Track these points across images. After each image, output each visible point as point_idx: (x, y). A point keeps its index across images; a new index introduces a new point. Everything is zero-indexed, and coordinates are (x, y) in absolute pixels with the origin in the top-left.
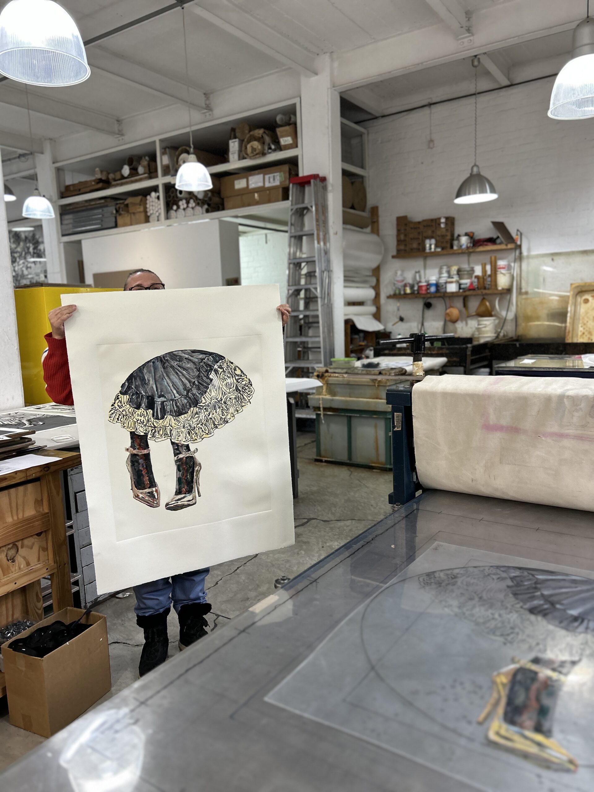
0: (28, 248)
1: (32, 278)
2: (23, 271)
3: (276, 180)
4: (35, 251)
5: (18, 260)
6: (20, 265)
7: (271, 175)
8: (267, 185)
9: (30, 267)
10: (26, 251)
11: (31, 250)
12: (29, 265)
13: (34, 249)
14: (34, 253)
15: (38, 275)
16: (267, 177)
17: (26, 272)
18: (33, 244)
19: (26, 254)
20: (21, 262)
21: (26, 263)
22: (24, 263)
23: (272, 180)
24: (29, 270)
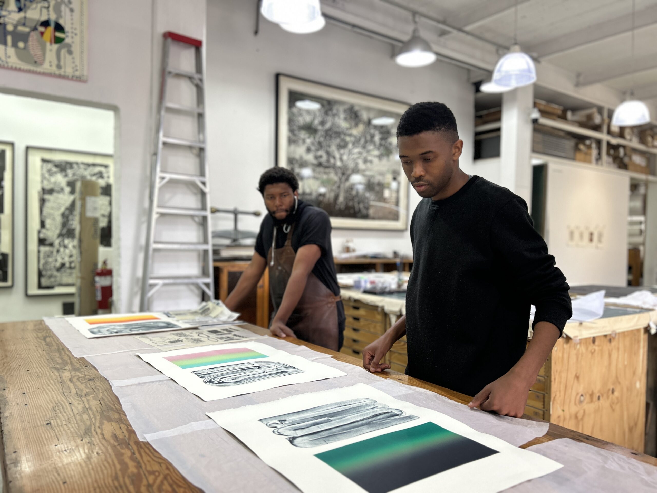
0: (372, 136)
1: (373, 177)
2: (357, 164)
4: (383, 142)
5: (350, 146)
6: (353, 154)
9: (371, 162)
10: (368, 138)
12: (369, 158)
13: (382, 139)
14: (381, 145)
15: (382, 174)
17: (362, 166)
19: (366, 142)
20: (356, 150)
21: (365, 154)
22: (360, 153)
24: (368, 164)
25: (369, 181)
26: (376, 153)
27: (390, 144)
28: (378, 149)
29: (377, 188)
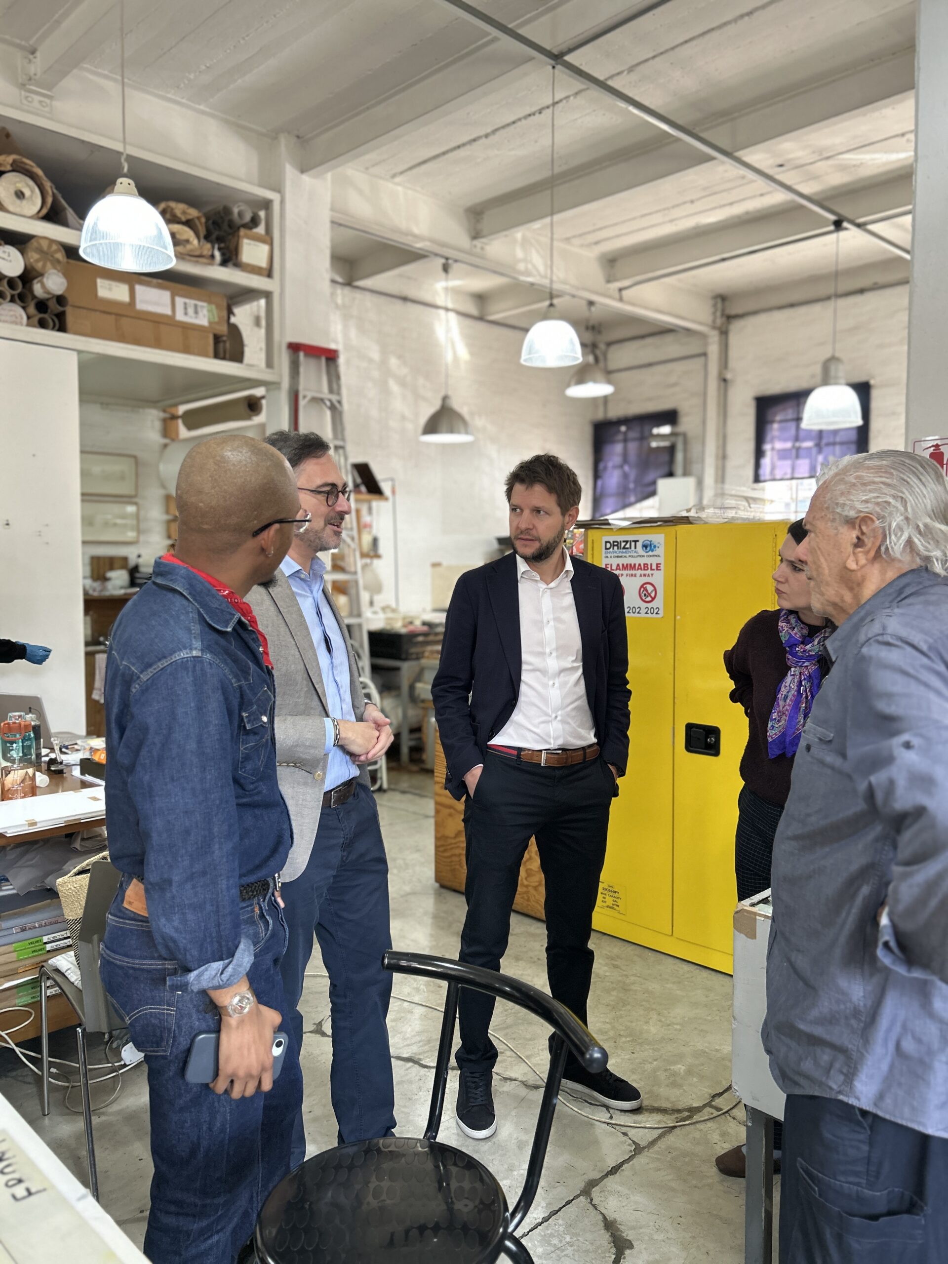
3: (201, 314)
7: (191, 302)
8: (180, 316)
16: (179, 301)
23: (191, 311)
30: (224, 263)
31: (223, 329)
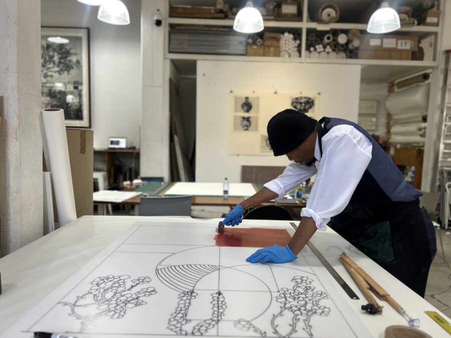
0: (52, 57)
3: (407, 45)
4: (62, 61)
8: (399, 47)
9: (52, 76)
11: (56, 58)
12: (50, 74)
13: (60, 58)
14: (60, 63)
16: (399, 42)
18: (59, 54)
21: (45, 71)
23: (404, 44)
24: (49, 78)
25: (50, 90)
26: (56, 69)
27: (70, 61)
28: (58, 66)
29: (59, 96)
30: (419, 24)
31: (416, 49)
